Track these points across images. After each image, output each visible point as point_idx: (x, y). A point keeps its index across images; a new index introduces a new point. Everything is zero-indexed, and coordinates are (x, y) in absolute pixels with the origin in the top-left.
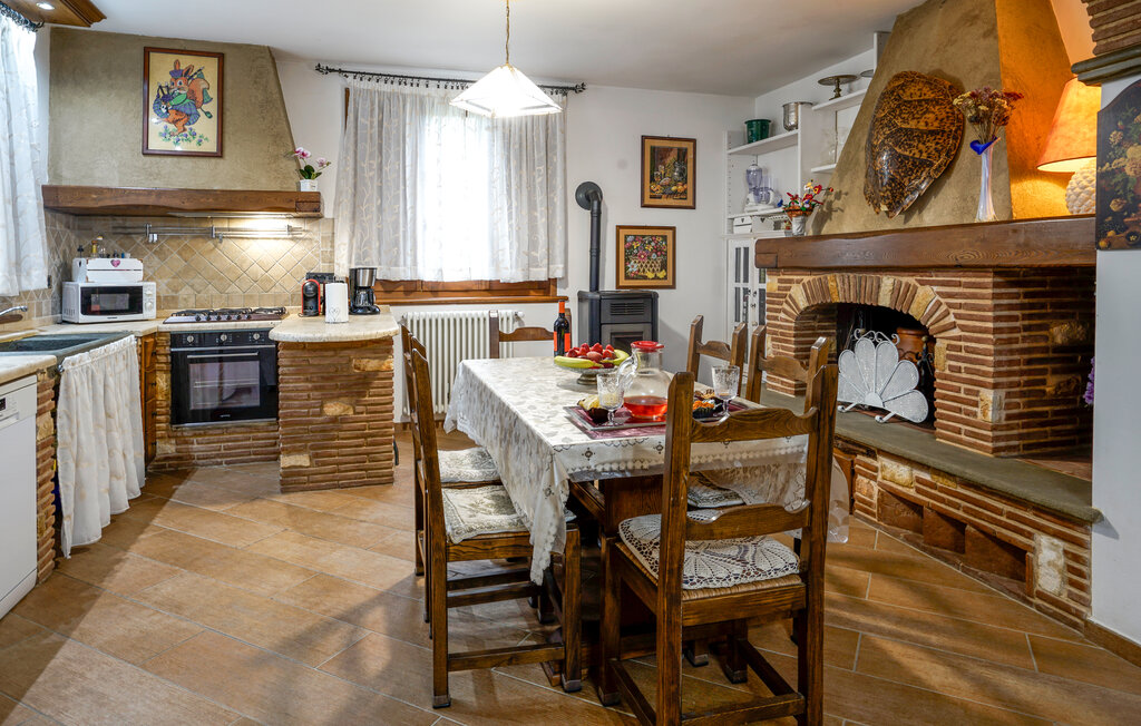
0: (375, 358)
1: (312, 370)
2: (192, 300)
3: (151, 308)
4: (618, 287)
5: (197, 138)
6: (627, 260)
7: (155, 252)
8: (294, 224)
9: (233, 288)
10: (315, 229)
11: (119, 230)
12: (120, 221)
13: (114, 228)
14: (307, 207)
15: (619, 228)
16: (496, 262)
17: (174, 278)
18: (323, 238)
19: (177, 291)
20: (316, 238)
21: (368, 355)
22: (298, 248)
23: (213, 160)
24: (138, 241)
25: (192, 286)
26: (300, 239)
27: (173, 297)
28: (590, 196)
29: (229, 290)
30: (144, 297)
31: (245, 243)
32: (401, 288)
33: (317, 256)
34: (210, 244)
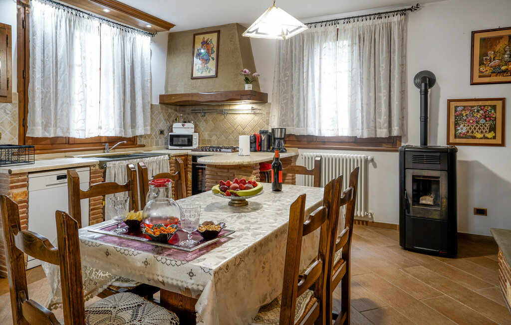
0: (245, 175)
1: (219, 178)
2: (216, 142)
3: (196, 144)
4: (448, 143)
5: (209, 69)
6: (457, 124)
7: (204, 121)
8: (255, 106)
9: (231, 137)
10: (264, 108)
11: (194, 112)
12: (194, 108)
13: (192, 110)
14: (259, 98)
15: (449, 101)
16: (353, 125)
17: (210, 131)
18: (267, 113)
19: (211, 138)
20: (264, 113)
21: (242, 174)
22: (256, 118)
23: (214, 79)
24: (199, 116)
25: (216, 135)
26: (257, 113)
27: (210, 140)
28: (427, 81)
29: (229, 138)
30: (193, 139)
31: (236, 116)
32: (305, 139)
33: (264, 122)
34: (223, 116)
